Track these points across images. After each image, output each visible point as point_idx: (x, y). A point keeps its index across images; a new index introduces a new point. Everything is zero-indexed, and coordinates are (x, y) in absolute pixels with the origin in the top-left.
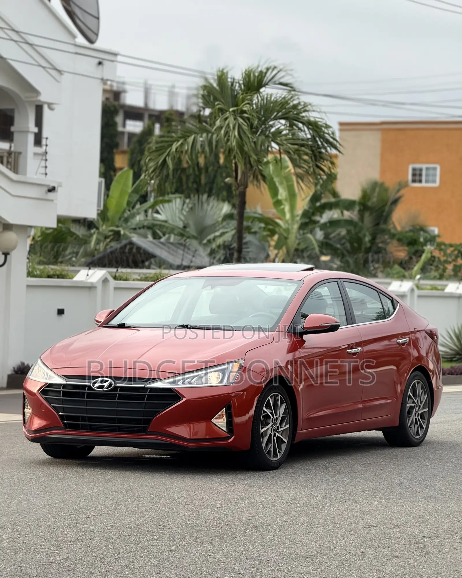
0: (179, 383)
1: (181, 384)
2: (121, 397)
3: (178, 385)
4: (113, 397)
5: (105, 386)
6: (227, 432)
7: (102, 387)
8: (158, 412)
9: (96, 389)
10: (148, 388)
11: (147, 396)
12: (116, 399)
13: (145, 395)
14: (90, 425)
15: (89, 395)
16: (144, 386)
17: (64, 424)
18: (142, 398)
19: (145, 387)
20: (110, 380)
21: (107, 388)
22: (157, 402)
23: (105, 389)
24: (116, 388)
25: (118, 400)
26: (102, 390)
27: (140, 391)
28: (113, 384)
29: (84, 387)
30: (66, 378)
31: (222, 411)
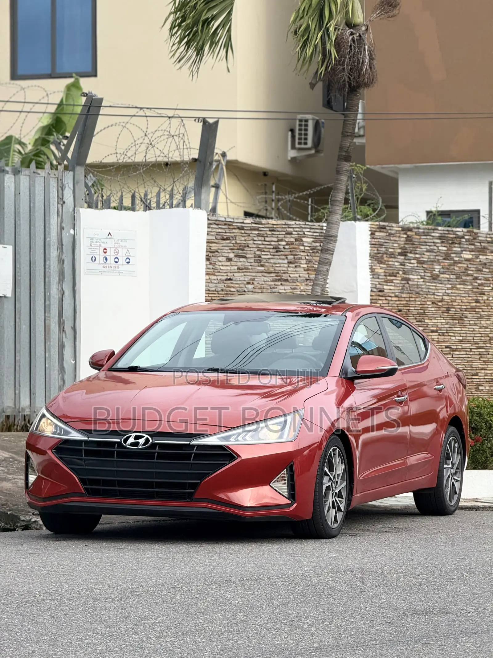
0: (231, 439)
1: (234, 440)
2: (160, 456)
3: (230, 441)
4: (151, 456)
5: (140, 444)
6: (288, 498)
7: (136, 444)
8: (208, 475)
9: (128, 446)
10: (194, 446)
11: (193, 454)
12: (154, 459)
13: (192, 453)
14: (120, 491)
15: (120, 454)
16: (189, 442)
17: (86, 489)
18: (188, 457)
19: (191, 444)
20: (146, 436)
21: (142, 446)
22: (206, 462)
23: (140, 447)
24: (154, 445)
25: (157, 460)
26: (136, 448)
27: (184, 449)
28: (151, 441)
29: (112, 444)
30: (88, 434)
31: (283, 472)
